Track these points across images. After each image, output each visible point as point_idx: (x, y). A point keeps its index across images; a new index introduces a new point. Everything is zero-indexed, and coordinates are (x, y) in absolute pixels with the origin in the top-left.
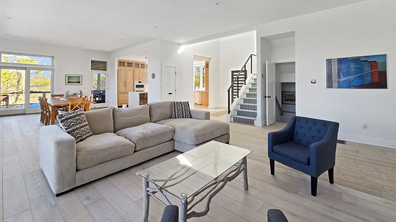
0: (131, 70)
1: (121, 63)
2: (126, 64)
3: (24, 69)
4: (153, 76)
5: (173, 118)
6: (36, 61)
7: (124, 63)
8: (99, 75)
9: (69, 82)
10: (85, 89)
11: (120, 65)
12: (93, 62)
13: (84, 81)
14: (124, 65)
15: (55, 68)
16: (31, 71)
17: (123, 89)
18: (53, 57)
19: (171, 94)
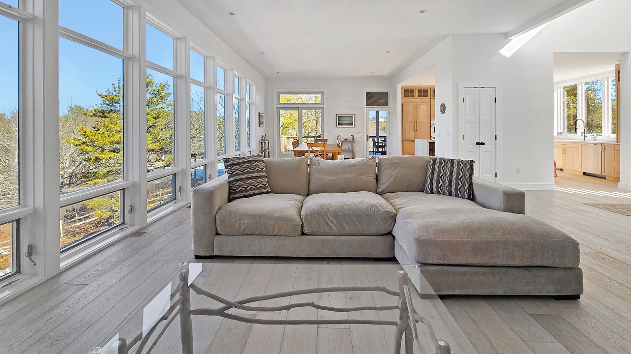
0: (425, 102)
1: (408, 92)
2: (416, 93)
3: (297, 109)
4: (443, 108)
5: (426, 193)
6: (305, 99)
7: (412, 91)
8: (377, 113)
9: (339, 124)
10: (359, 134)
11: (406, 95)
12: (368, 94)
13: (358, 122)
14: (412, 96)
15: (325, 106)
16: (304, 111)
17: (410, 134)
18: (322, 93)
19: (483, 144)
